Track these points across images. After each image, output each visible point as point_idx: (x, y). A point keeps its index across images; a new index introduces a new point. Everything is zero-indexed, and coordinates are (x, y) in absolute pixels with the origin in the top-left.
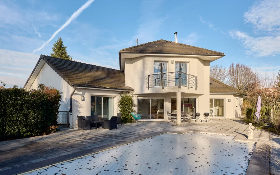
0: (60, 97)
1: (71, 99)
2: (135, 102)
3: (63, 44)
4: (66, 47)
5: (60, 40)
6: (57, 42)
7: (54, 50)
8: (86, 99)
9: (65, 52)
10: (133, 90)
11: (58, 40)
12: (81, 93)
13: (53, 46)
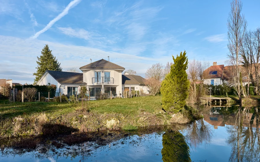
0: (56, 87)
1: (60, 88)
2: (88, 89)
3: (49, 48)
4: (51, 51)
5: (47, 46)
6: (44, 48)
7: (42, 53)
8: (65, 88)
9: (50, 54)
10: (86, 84)
11: (45, 46)
12: (64, 86)
13: (42, 51)
